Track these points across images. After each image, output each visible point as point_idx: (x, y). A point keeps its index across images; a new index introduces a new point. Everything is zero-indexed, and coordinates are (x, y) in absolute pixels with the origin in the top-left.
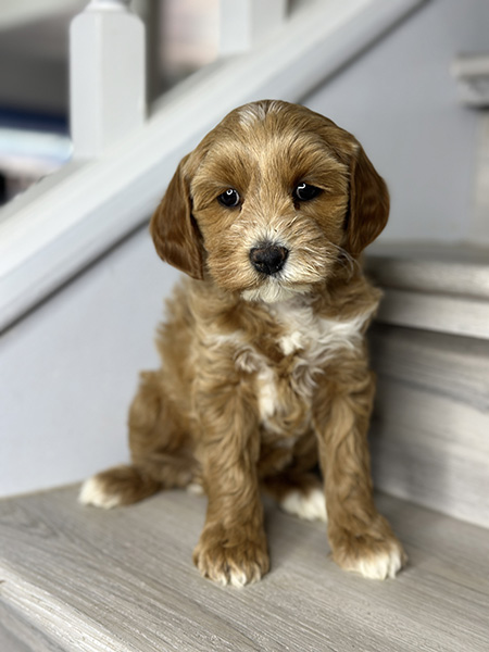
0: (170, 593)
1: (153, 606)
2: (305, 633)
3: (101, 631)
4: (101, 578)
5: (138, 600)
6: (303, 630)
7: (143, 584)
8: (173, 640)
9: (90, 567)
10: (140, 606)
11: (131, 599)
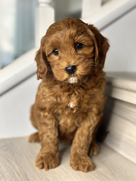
0: (22, 171)
1: (14, 174)
4: (8, 164)
5: (12, 172)
7: (17, 167)
9: (8, 160)
10: (11, 173)
11: (10, 171)
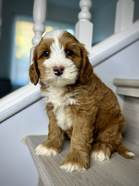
2: (97, 178)
3: (44, 166)
6: (97, 177)
8: (60, 172)
